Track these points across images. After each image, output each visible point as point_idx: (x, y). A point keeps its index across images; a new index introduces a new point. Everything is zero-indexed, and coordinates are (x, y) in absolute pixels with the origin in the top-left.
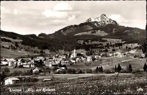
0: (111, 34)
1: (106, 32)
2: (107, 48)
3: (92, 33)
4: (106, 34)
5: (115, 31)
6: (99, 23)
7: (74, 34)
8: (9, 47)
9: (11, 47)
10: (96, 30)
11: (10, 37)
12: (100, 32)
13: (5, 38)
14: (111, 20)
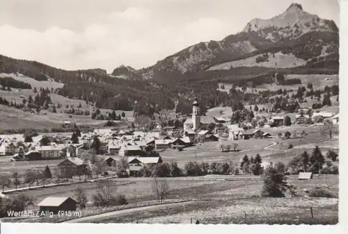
0: (315, 60)
1: (299, 56)
2: (297, 100)
3: (259, 60)
4: (301, 63)
5: (327, 52)
6: (280, 33)
7: (208, 68)
8: (24, 101)
9: (30, 102)
10: (269, 54)
11: (27, 74)
12: (282, 57)
13: (11, 78)
14: (318, 19)
